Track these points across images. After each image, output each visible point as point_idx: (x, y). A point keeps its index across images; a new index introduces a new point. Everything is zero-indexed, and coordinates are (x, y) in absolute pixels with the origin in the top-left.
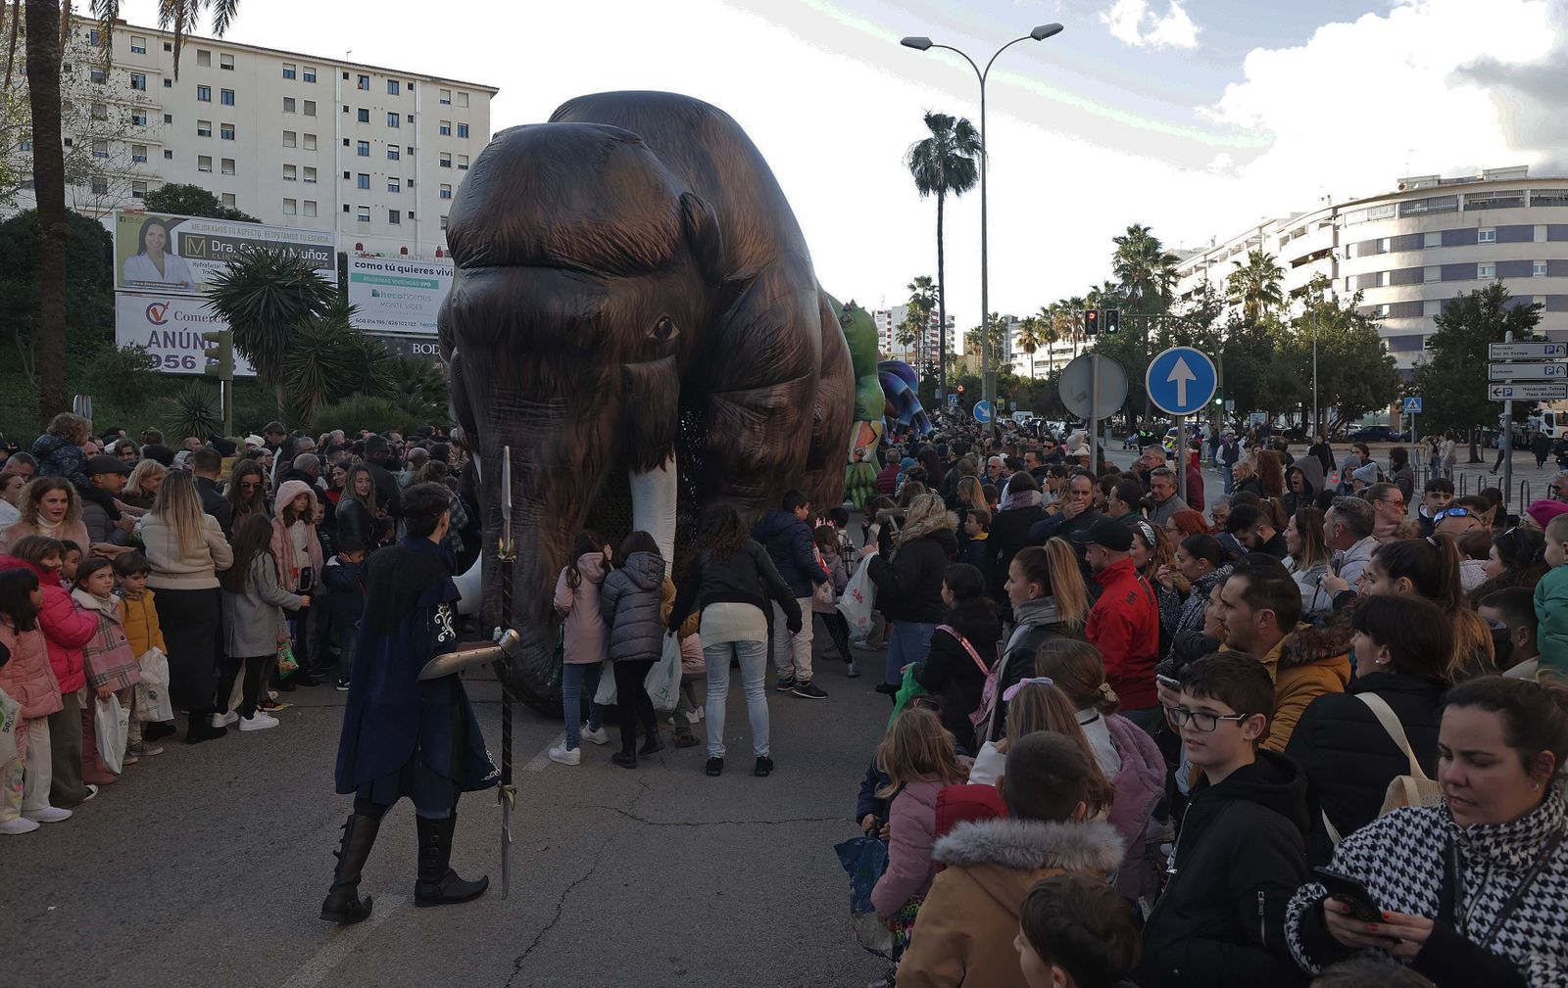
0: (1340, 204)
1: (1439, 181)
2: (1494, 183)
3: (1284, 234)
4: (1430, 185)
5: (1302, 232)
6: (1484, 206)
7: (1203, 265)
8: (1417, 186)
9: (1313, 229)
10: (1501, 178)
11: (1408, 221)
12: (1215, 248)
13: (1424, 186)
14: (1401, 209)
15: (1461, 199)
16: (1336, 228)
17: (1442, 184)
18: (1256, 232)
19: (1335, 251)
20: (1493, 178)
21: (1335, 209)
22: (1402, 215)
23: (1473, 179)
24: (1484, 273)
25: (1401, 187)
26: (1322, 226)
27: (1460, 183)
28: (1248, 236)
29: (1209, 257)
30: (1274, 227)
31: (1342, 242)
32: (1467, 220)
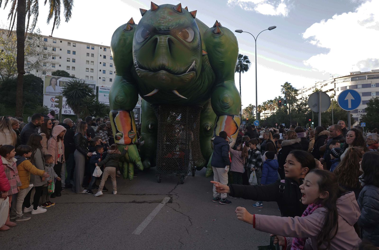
0: (336, 78)
1: (360, 73)
2: (375, 73)
3: (321, 85)
4: (358, 73)
5: (326, 85)
6: (372, 78)
7: (301, 93)
8: (355, 74)
9: (329, 84)
10: (376, 72)
11: (354, 82)
12: (304, 89)
13: (356, 74)
14: (351, 79)
15: (367, 77)
16: (335, 84)
17: (361, 73)
18: (315, 85)
19: (335, 89)
20: (374, 72)
21: (335, 79)
22: (352, 80)
23: (369, 72)
24: (373, 94)
25: (351, 74)
26: (331, 83)
27: (365, 73)
28: (313, 86)
29: (303, 91)
30: (319, 83)
31: (337, 87)
32: (369, 82)
